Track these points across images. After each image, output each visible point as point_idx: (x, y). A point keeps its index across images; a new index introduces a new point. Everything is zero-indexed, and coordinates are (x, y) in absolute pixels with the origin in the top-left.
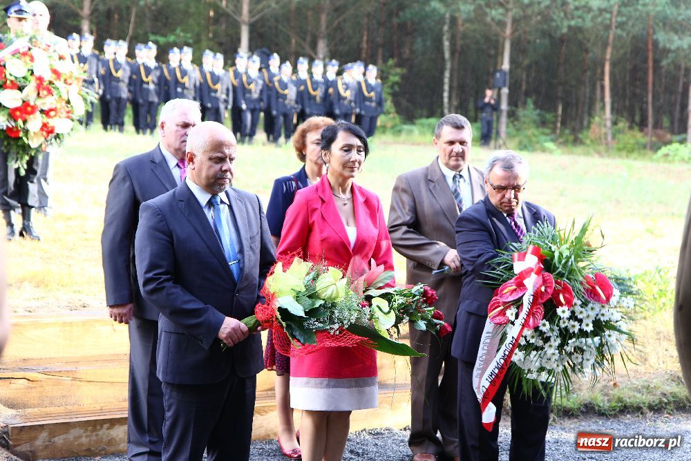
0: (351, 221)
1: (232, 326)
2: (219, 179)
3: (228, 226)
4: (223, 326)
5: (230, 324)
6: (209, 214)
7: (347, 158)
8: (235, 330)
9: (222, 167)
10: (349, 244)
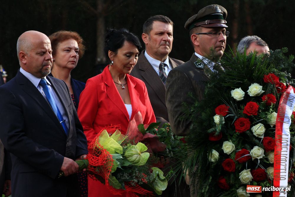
0: (127, 100)
1: (69, 163)
2: (44, 66)
3: (54, 99)
4: (64, 163)
5: (67, 161)
6: (41, 91)
7: (127, 61)
8: (71, 165)
9: (45, 58)
10: (128, 116)
